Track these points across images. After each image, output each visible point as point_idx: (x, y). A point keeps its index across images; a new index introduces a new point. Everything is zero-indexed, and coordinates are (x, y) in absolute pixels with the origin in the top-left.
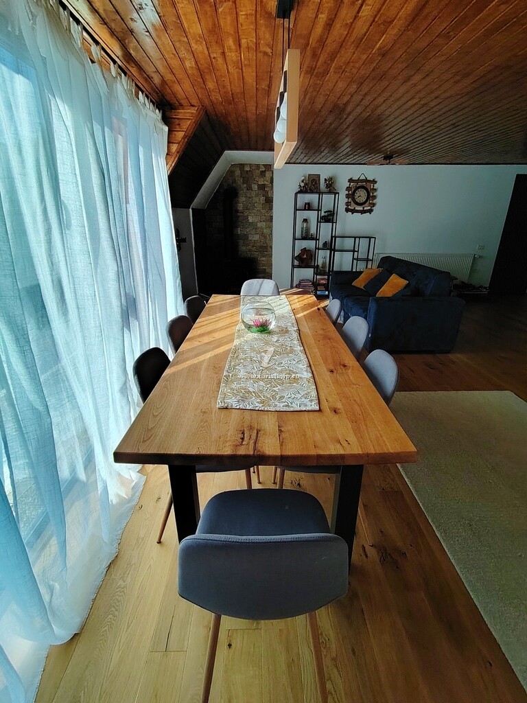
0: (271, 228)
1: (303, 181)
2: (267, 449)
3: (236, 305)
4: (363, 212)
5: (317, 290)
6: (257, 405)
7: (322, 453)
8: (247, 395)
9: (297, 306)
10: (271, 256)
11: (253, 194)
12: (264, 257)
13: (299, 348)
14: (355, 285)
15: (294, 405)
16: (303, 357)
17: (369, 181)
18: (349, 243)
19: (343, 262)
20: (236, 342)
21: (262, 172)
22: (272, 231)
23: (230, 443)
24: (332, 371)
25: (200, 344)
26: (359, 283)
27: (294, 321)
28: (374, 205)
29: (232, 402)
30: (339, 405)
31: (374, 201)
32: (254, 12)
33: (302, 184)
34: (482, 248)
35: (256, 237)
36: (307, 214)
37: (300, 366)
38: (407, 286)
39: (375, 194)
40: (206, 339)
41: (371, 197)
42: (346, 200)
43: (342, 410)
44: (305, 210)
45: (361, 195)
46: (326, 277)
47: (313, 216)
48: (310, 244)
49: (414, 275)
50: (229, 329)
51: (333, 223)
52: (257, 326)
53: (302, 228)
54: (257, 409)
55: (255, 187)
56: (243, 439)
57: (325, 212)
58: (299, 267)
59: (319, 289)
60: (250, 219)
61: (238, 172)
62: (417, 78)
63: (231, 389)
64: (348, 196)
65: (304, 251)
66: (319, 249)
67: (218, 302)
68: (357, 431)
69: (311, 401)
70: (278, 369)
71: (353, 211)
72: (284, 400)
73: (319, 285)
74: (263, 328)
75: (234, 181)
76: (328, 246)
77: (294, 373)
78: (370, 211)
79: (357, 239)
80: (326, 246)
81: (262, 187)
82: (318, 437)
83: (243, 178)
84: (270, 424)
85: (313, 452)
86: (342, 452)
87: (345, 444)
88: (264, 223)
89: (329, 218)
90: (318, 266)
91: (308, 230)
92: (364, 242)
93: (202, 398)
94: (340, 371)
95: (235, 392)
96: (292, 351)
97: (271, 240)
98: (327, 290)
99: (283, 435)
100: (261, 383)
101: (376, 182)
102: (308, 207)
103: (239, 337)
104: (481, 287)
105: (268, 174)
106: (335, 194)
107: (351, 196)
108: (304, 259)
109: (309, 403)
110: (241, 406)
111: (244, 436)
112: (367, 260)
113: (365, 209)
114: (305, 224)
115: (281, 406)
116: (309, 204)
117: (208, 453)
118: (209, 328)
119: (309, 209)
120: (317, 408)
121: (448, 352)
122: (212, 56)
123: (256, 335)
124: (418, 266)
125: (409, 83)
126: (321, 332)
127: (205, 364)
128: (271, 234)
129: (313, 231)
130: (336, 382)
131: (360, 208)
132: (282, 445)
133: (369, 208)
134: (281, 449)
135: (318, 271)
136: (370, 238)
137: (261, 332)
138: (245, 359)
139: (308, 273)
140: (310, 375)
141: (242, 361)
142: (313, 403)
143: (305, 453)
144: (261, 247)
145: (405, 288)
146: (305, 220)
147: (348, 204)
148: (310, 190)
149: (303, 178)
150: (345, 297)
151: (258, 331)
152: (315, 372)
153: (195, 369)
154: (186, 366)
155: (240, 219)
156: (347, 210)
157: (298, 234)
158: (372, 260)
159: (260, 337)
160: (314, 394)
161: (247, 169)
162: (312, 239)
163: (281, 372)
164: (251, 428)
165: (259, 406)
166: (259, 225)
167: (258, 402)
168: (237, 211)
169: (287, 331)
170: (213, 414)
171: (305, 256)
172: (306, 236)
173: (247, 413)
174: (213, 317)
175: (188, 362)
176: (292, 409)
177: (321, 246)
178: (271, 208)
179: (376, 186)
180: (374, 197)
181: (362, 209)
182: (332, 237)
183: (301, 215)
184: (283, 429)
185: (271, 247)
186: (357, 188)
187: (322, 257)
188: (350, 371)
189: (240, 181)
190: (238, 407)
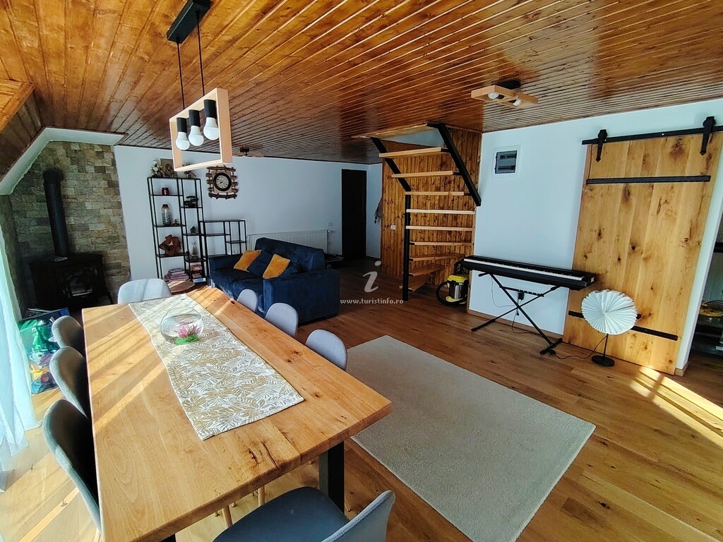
0: (121, 215)
1: (156, 166)
2: (284, 455)
3: (127, 316)
4: (227, 197)
5: (192, 278)
6: (243, 419)
7: (331, 436)
8: (225, 413)
9: (207, 303)
10: (126, 247)
11: (89, 177)
12: (115, 249)
13: (243, 348)
14: (238, 268)
15: (279, 405)
16: (253, 356)
17: (228, 169)
18: (218, 227)
19: (217, 246)
20: (166, 362)
21: (98, 153)
22: (122, 218)
23: (245, 468)
24: (289, 361)
25: (116, 377)
26: (241, 265)
27: (216, 321)
28: (237, 190)
29: (217, 427)
30: (317, 390)
31: (237, 187)
32: (141, 28)
33: (156, 169)
34: (331, 224)
35: (101, 227)
36: (166, 199)
37: (257, 365)
38: (290, 264)
39: (235, 181)
40: (121, 369)
41: (232, 183)
42: (208, 186)
43: (321, 393)
44: (163, 195)
45: (222, 182)
46: (200, 263)
47: (173, 201)
48: (176, 231)
49: (295, 254)
50: (143, 349)
51: (198, 208)
52: (184, 336)
53: (163, 214)
54: (247, 422)
55: (91, 169)
56: (254, 457)
57: (187, 197)
58: (166, 255)
59: (194, 277)
60: (89, 206)
61: (61, 151)
62: (282, 102)
63: (203, 414)
64: (209, 182)
65: (170, 238)
66: (187, 235)
67: (99, 317)
68: (345, 405)
69: (291, 395)
70: (237, 375)
71: (217, 196)
72: (266, 404)
73: (194, 272)
74: (192, 336)
75: (57, 161)
76: (197, 232)
77: (255, 374)
78: (234, 196)
79: (227, 224)
80: (194, 231)
81: (101, 170)
82: (319, 424)
83: (71, 158)
84: (270, 432)
85: (324, 438)
86: (345, 428)
87: (343, 420)
88: (111, 210)
89: (192, 203)
90: (188, 252)
91: (170, 217)
92: (234, 225)
93: (174, 437)
94: (295, 358)
95: (210, 415)
96: (238, 353)
97: (123, 229)
98: (203, 276)
99: (290, 436)
100: (230, 396)
101: (235, 170)
102: (166, 192)
103: (165, 353)
104: (337, 255)
105: (107, 156)
106: (195, 180)
107: (213, 181)
108: (171, 248)
109: (291, 398)
110: (229, 427)
111: (253, 454)
112: (240, 242)
113: (229, 194)
114: (166, 210)
115: (268, 411)
116: (167, 189)
117: (230, 490)
118: (114, 354)
119: (168, 195)
120: (302, 399)
121: (336, 315)
122: (69, 46)
123: (185, 346)
124: (295, 246)
125: (274, 105)
126: (252, 326)
127: (145, 399)
128: (122, 222)
129: (176, 216)
130: (300, 369)
131: (224, 194)
132: (295, 446)
133: (233, 193)
134: (297, 449)
135: (189, 258)
136: (239, 221)
137: (190, 341)
138: (192, 376)
139: (178, 262)
140: (274, 371)
141: (190, 380)
142: (294, 396)
143: (318, 443)
144: (110, 238)
145: (288, 266)
146: (165, 206)
147: (210, 189)
148: (166, 174)
149: (156, 162)
150: (233, 282)
151: (186, 341)
152: (275, 367)
153: (134, 409)
154: (120, 409)
155: (72, 205)
156: (211, 195)
157: (159, 222)
158: (246, 242)
159: (191, 348)
160: (288, 387)
161: (75, 147)
162: (176, 225)
163: (242, 377)
164: (255, 444)
165: (247, 420)
166: (103, 212)
167: (243, 416)
168: (66, 197)
169: (217, 334)
170: (202, 448)
171: (171, 244)
172: (169, 223)
173: (239, 432)
174: (106, 338)
175: (118, 405)
176: (280, 409)
177: (189, 232)
178: (118, 193)
179: (235, 174)
180: (236, 184)
181: (225, 194)
182: (199, 222)
183: (160, 201)
184: (285, 431)
185: (125, 237)
186: (217, 175)
187: (192, 243)
188: (304, 356)
189: (66, 162)
190: (226, 429)
